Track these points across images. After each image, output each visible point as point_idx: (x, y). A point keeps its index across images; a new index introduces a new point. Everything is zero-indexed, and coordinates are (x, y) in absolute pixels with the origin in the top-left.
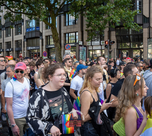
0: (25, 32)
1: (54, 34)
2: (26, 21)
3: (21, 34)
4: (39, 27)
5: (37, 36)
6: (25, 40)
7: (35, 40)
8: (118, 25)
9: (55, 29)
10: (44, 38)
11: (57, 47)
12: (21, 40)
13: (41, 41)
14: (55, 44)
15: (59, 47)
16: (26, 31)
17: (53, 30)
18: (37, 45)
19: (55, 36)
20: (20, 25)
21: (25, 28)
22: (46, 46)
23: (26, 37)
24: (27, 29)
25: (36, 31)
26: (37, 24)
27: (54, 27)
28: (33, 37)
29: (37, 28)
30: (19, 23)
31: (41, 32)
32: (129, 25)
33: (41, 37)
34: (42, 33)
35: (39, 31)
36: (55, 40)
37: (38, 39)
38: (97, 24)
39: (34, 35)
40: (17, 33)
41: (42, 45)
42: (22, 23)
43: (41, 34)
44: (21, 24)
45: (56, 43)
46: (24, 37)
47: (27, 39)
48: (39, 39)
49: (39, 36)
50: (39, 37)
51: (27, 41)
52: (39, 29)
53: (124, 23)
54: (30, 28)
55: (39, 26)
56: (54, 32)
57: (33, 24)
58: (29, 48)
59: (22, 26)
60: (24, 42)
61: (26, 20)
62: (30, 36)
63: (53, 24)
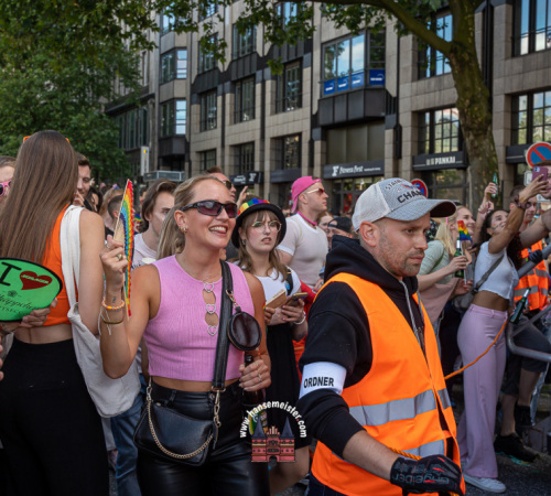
0: (317, 97)
1: (468, 94)
2: (322, 44)
3: (300, 105)
4: (384, 72)
5: (371, 113)
6: (318, 132)
7: (364, 131)
9: (470, 69)
10: (406, 120)
11: (478, 155)
12: (300, 134)
13: (389, 134)
14: (472, 143)
15: (489, 160)
16: (323, 91)
17: (462, 71)
18: (369, 158)
19: (473, 101)
20: (296, 66)
21: (317, 79)
22: (414, 161)
23: (322, 121)
24: (326, 82)
25: (367, 89)
26: (372, 58)
27: (467, 58)
28: (351, 117)
29: (374, 74)
30: (293, 57)
31: (393, 94)
33: (390, 119)
34: (396, 100)
35: (384, 89)
36: (468, 122)
37: (376, 129)
39: (358, 110)
40: (281, 105)
41: (398, 155)
42: (307, 57)
43: (392, 104)
44: (301, 59)
45: (476, 136)
46: (314, 119)
47: (325, 129)
48: (383, 126)
49: (383, 114)
50: (380, 120)
51: (324, 138)
52: (383, 82)
54: (341, 79)
55: (383, 65)
56: (468, 84)
57: (353, 56)
58: (336, 171)
59: (306, 72)
60: (311, 143)
61: (324, 39)
62: (340, 116)
63: (461, 44)
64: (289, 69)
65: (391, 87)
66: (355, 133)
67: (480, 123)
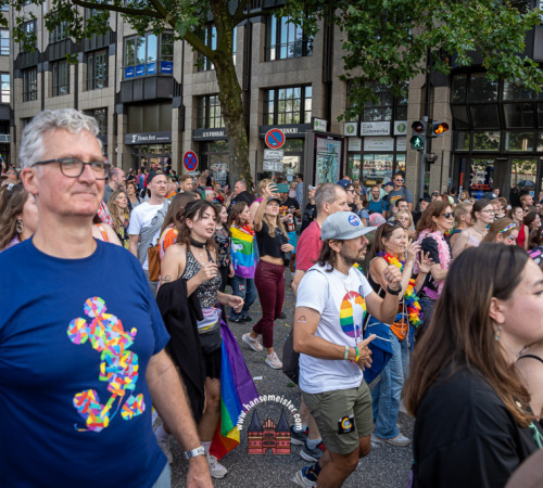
0: (120, 80)
1: (227, 90)
2: (124, 38)
3: (106, 84)
4: (172, 64)
5: (162, 95)
6: (120, 107)
7: (157, 108)
8: (465, 62)
9: (230, 72)
10: (188, 102)
11: (233, 135)
12: (106, 108)
13: (175, 112)
14: (229, 126)
15: (241, 139)
16: (124, 75)
17: (222, 73)
18: (160, 130)
19: (230, 96)
20: (103, 54)
21: (120, 65)
22: (193, 133)
23: (126, 98)
24: (127, 69)
25: (158, 76)
26: (163, 52)
27: (226, 63)
28: (146, 97)
29: (164, 65)
30: (100, 46)
31: (179, 81)
32: (506, 65)
33: (176, 100)
34: (181, 85)
35: (172, 77)
36: (227, 111)
37: (166, 107)
38: (387, 58)
39: (151, 93)
40: (92, 84)
41: (182, 129)
42: (112, 46)
43: (178, 89)
44: (108, 48)
45: (233, 121)
46: (118, 96)
47: (127, 105)
48: (171, 105)
49: (171, 96)
50: (169, 101)
51: (126, 112)
52: (171, 71)
53: (485, 55)
54: (140, 66)
55: (172, 59)
56: (227, 83)
57: (149, 50)
58: (134, 138)
59: (112, 58)
60: (115, 115)
61: (126, 34)
62: (138, 96)
63: (222, 53)
64: (98, 55)
65: (177, 75)
66: (150, 109)
67: (235, 112)
